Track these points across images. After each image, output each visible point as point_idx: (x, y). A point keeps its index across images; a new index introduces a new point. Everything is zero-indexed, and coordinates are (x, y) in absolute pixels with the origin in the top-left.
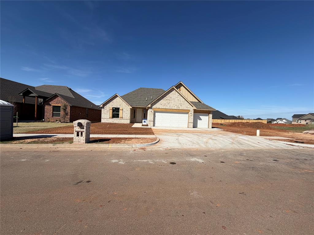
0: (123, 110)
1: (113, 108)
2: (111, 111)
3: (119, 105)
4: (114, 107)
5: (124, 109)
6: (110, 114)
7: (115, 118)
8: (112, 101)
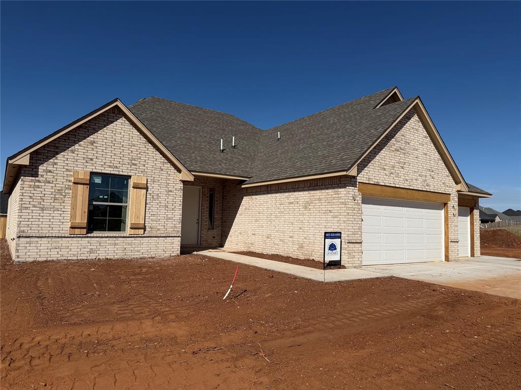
0: (147, 188)
1: (93, 174)
2: (83, 192)
3: (126, 161)
4: (99, 170)
5: (156, 186)
6: (74, 208)
7: (102, 229)
8: (90, 138)
